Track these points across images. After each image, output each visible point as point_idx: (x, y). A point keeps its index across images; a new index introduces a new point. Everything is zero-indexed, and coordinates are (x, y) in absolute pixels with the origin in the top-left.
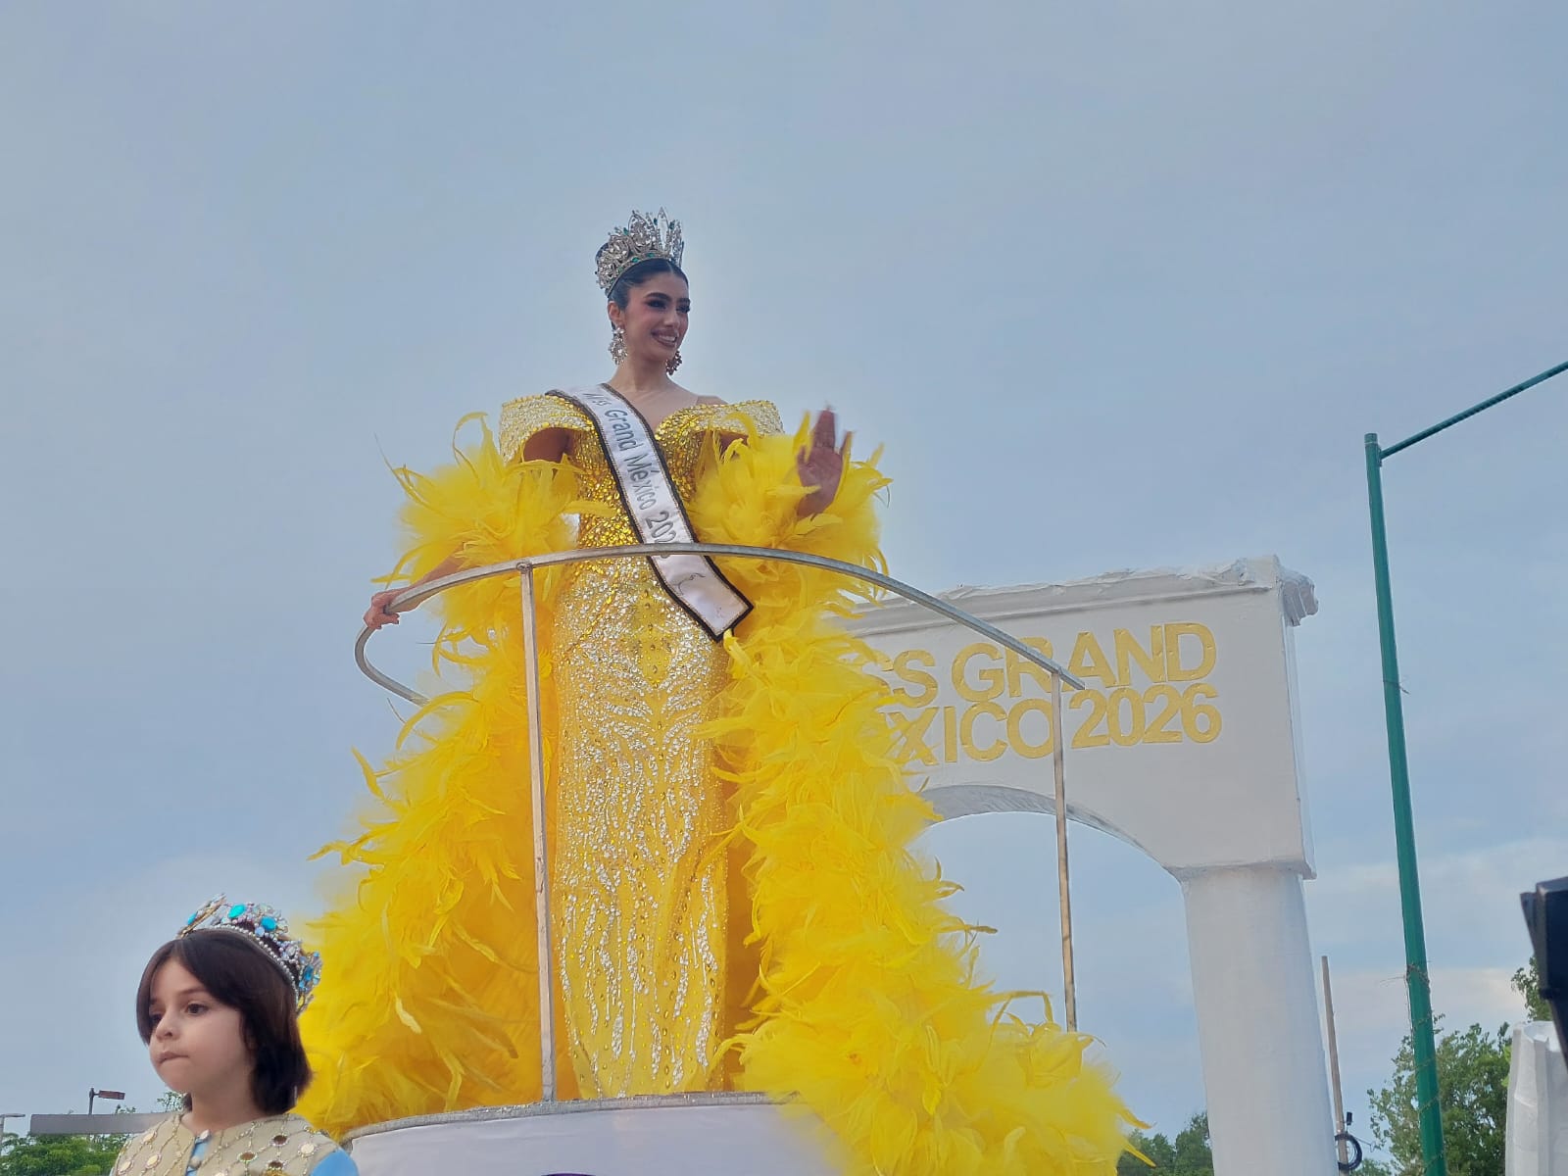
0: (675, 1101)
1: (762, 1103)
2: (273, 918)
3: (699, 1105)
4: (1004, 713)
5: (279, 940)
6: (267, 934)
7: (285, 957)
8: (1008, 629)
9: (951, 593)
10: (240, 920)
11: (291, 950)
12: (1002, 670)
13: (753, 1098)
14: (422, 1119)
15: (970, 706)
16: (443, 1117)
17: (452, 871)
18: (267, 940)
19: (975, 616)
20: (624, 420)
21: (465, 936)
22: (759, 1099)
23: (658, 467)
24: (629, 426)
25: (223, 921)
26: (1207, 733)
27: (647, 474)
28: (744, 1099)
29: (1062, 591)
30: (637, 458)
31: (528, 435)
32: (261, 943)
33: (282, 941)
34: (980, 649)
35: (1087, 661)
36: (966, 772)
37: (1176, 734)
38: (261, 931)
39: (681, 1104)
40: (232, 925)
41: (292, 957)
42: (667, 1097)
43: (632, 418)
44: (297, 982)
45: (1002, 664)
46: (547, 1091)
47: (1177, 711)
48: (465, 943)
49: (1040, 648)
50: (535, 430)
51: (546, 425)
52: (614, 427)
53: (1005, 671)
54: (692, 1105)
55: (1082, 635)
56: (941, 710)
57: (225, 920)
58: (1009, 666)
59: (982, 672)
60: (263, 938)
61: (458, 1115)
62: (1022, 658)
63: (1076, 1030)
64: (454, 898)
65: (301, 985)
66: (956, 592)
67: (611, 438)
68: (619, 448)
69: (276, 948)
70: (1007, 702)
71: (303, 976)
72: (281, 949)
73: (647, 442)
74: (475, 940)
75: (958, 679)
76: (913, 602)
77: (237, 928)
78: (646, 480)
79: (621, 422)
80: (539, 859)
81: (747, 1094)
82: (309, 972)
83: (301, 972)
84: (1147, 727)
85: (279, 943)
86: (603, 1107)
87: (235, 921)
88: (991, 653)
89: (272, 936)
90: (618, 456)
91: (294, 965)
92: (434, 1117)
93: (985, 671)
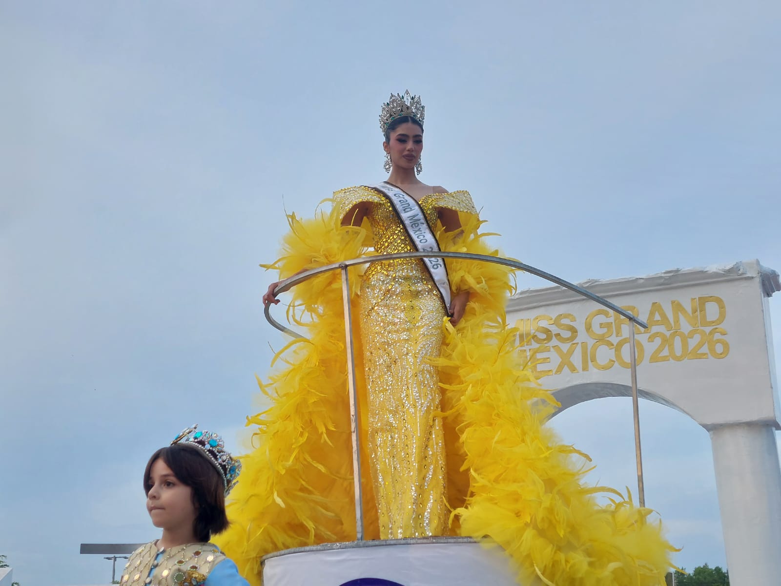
0: (425, 541)
1: (470, 542)
2: (216, 440)
3: (437, 543)
4: (613, 345)
5: (218, 452)
6: (211, 448)
7: (220, 460)
8: (615, 302)
9: (583, 283)
10: (199, 440)
11: (224, 458)
12: (612, 323)
13: (465, 540)
14: (297, 549)
15: (594, 342)
16: (307, 548)
17: (302, 427)
18: (211, 452)
19: (597, 295)
20: (404, 198)
21: (309, 459)
22: (470, 540)
23: (423, 221)
24: (407, 201)
25: (190, 441)
26: (721, 354)
27: (418, 224)
28: (460, 540)
29: (643, 281)
30: (414, 216)
31: (351, 206)
32: (207, 453)
33: (219, 452)
34: (600, 312)
35: (657, 317)
36: (594, 376)
37: (705, 354)
38: (208, 447)
39: (428, 542)
40: (194, 442)
41: (224, 461)
42: (420, 539)
43: (407, 197)
44: (226, 474)
45: (612, 320)
46: (359, 536)
47: (706, 342)
48: (309, 462)
49: (631, 311)
50: (355, 203)
51: (360, 200)
52: (400, 201)
53: (613, 323)
54: (433, 543)
55: (654, 304)
56: (580, 344)
57: (192, 439)
58: (615, 321)
59: (601, 324)
60: (209, 451)
61: (314, 548)
62: (622, 317)
63: (644, 506)
64: (302, 440)
65: (229, 476)
66: (587, 283)
67: (399, 207)
68: (404, 212)
69: (215, 456)
70: (614, 340)
71: (229, 471)
72: (218, 457)
73: (417, 208)
74: (314, 462)
75: (588, 328)
76: (564, 288)
77: (196, 444)
78: (418, 228)
79: (403, 199)
80: (353, 416)
81: (463, 538)
82: (233, 470)
83: (228, 470)
84: (689, 351)
85: (217, 453)
86: (388, 543)
87: (196, 440)
88: (606, 314)
89: (214, 450)
90: (404, 216)
91: (225, 466)
92: (303, 549)
93: (602, 323)
